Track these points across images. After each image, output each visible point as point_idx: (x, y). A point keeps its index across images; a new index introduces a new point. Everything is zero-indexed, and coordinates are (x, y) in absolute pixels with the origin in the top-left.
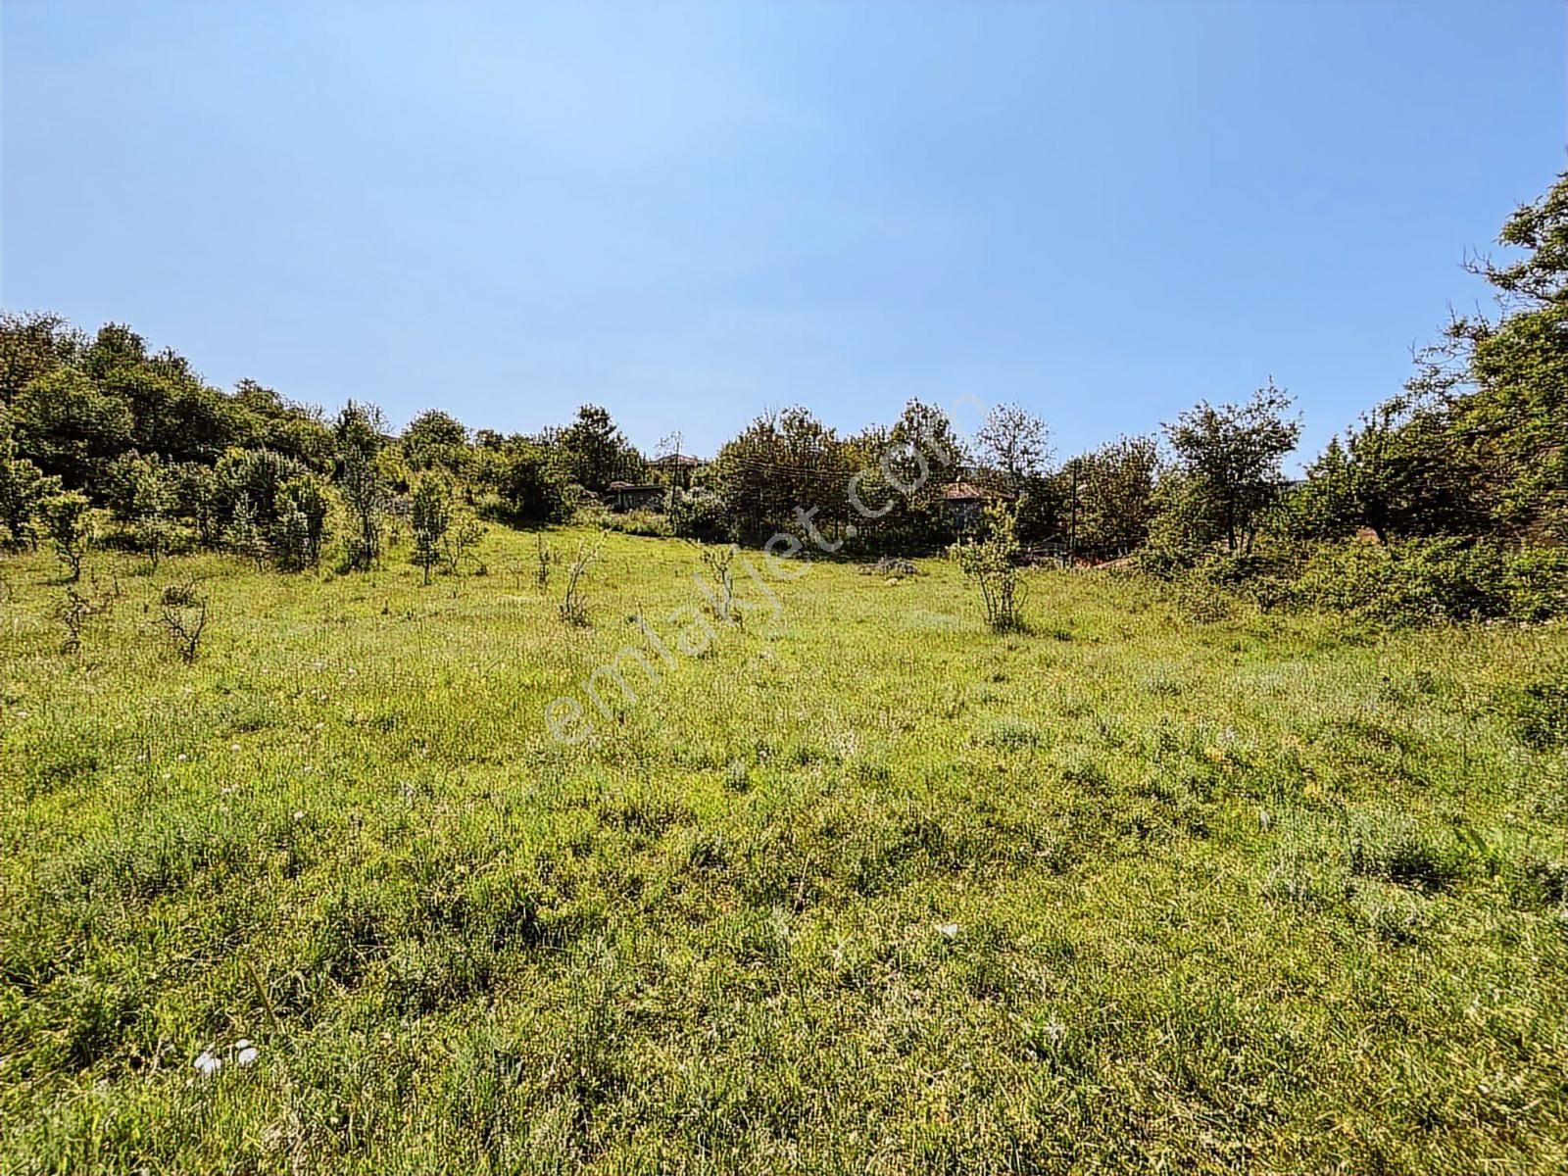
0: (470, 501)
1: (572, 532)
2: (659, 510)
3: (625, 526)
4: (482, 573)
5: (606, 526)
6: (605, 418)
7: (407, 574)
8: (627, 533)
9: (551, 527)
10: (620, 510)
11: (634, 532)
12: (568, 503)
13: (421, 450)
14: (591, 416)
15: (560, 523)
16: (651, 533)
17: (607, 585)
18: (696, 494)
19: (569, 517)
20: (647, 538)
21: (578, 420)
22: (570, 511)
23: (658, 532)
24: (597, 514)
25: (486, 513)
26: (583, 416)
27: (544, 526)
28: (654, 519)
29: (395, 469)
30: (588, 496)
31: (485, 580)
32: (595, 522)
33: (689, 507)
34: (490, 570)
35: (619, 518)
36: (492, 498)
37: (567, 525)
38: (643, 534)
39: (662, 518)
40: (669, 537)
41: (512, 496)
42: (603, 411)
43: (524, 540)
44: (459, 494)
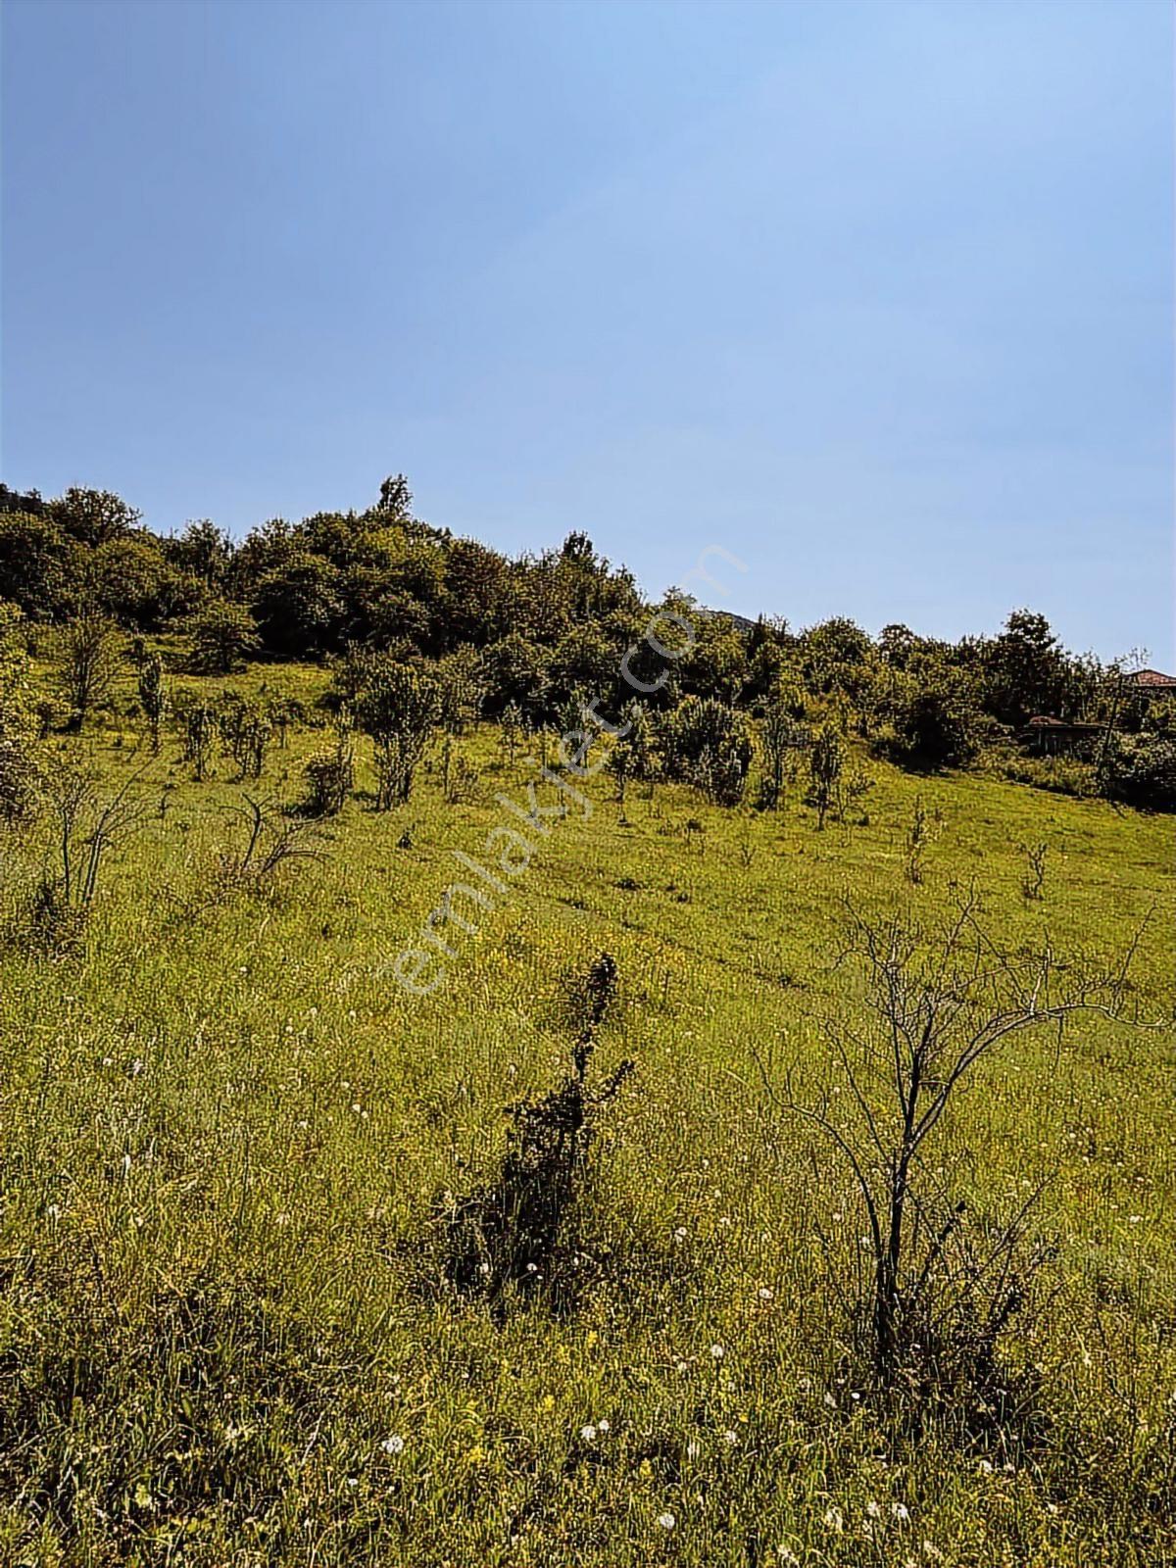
0: (863, 732)
1: (969, 779)
2: (1087, 759)
3: (1035, 778)
4: (864, 823)
5: (1011, 775)
6: (1043, 626)
7: (804, 816)
8: (1036, 786)
9: (945, 770)
10: (1035, 753)
11: (1043, 786)
12: (971, 744)
13: (822, 669)
14: (1024, 625)
15: (956, 767)
16: (1066, 789)
17: (972, 851)
18: (1141, 743)
19: (969, 760)
20: (1058, 796)
21: (1005, 632)
22: (972, 753)
23: (1075, 788)
24: (1005, 756)
25: (878, 750)
26: (1012, 626)
27: (937, 769)
28: (1075, 771)
29: (795, 693)
30: (1000, 731)
31: (866, 832)
32: (999, 768)
33: (1128, 761)
34: (872, 820)
35: (1031, 765)
36: (887, 731)
37: (964, 769)
38: (1056, 789)
39: (1088, 770)
40: (1089, 796)
41: (909, 731)
42: (1042, 618)
43: (912, 785)
44: (854, 723)
